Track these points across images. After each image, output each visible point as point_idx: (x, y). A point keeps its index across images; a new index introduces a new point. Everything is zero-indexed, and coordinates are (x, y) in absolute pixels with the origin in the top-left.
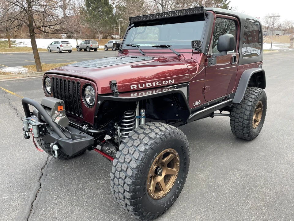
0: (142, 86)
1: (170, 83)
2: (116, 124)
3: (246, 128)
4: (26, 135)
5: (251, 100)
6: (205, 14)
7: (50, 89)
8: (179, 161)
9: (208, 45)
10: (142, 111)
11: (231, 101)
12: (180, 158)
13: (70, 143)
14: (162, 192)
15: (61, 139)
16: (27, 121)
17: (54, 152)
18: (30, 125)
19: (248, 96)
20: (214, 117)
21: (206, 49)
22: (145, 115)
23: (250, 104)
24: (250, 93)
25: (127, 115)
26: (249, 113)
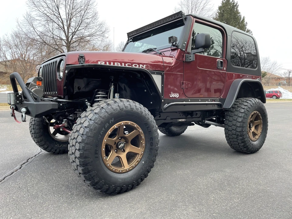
0: (110, 64)
2: (86, 100)
3: (240, 136)
5: (243, 107)
8: (144, 139)
9: (186, 43)
10: (116, 95)
11: (221, 105)
12: (145, 137)
14: (123, 167)
15: (29, 103)
19: (241, 104)
23: (243, 111)
24: (243, 101)
25: (99, 94)
26: (242, 120)
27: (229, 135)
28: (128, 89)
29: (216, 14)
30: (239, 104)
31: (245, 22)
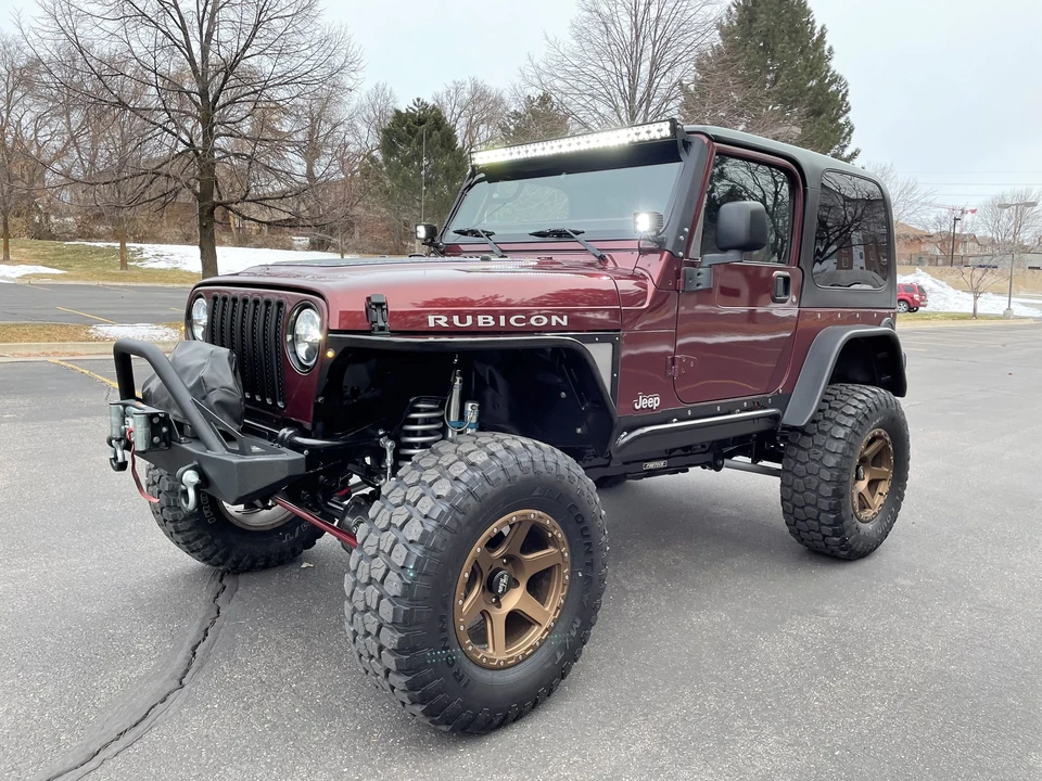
0: (463, 320)
1: (554, 324)
2: (381, 433)
4: (116, 458)
6: (680, 143)
7: (203, 333)
9: (687, 230)
10: (469, 406)
11: (776, 418)
13: (231, 463)
15: (209, 454)
16: (121, 407)
17: (185, 493)
18: (127, 419)
19: (836, 409)
20: (724, 469)
21: (680, 241)
22: (479, 419)
23: (841, 433)
24: (842, 401)
25: (418, 410)
26: (837, 463)
27: (795, 506)
28: (500, 381)
29: (729, 10)
30: (830, 408)
31: (827, 47)
